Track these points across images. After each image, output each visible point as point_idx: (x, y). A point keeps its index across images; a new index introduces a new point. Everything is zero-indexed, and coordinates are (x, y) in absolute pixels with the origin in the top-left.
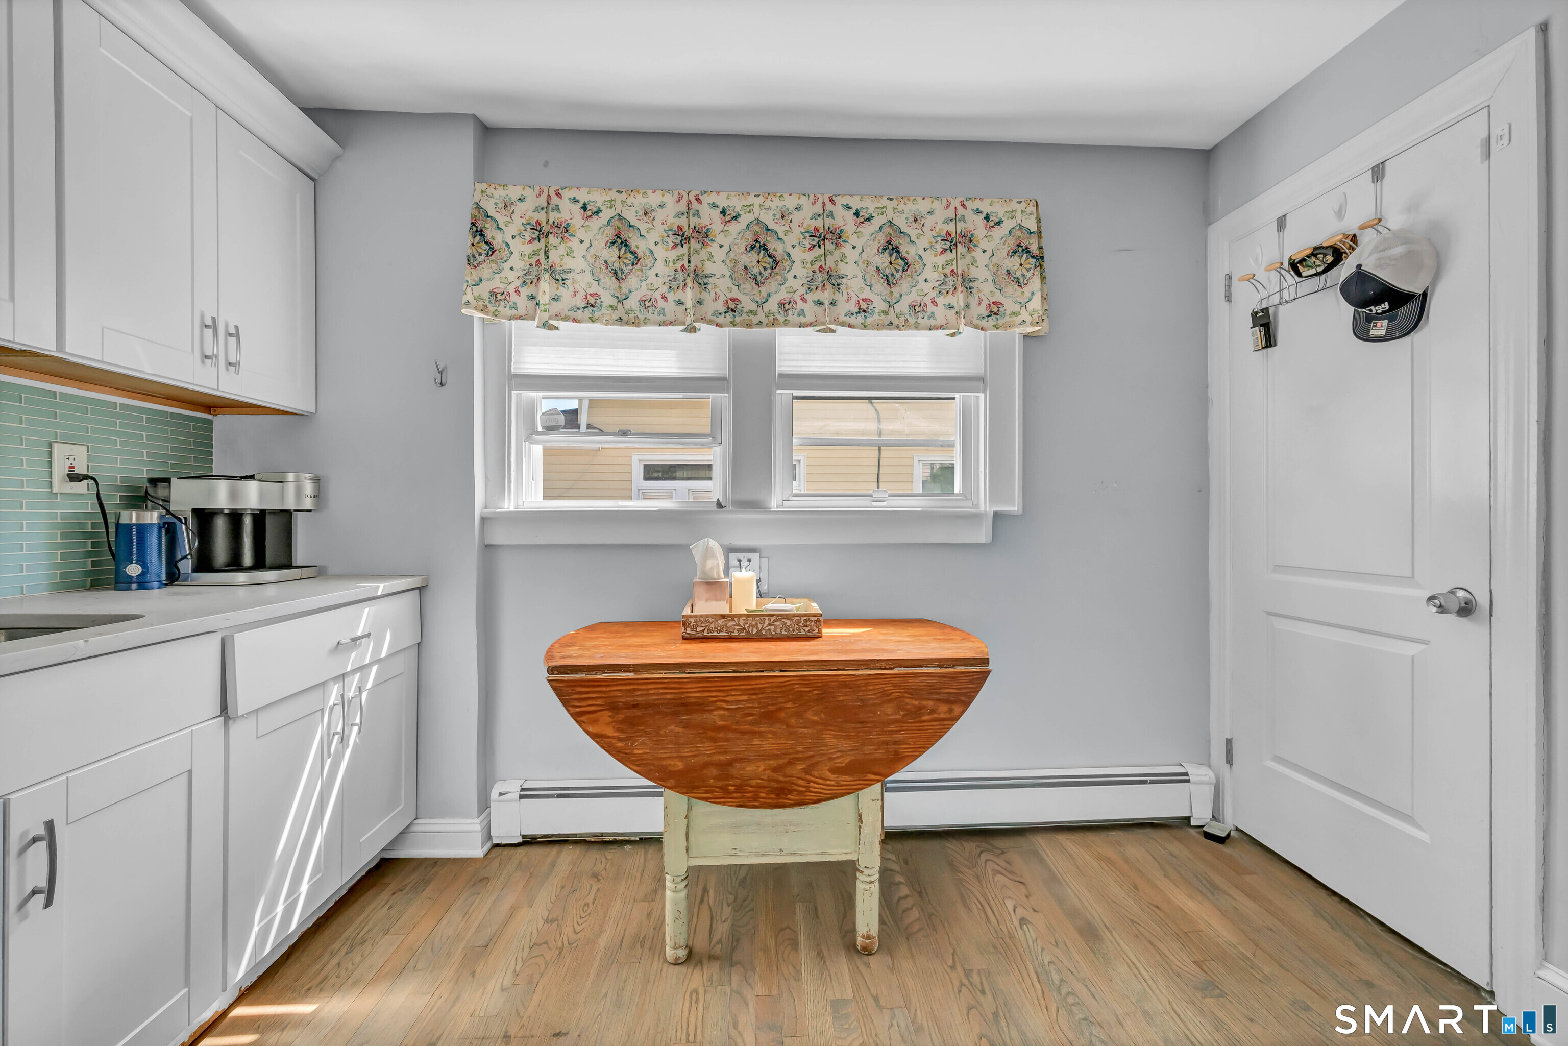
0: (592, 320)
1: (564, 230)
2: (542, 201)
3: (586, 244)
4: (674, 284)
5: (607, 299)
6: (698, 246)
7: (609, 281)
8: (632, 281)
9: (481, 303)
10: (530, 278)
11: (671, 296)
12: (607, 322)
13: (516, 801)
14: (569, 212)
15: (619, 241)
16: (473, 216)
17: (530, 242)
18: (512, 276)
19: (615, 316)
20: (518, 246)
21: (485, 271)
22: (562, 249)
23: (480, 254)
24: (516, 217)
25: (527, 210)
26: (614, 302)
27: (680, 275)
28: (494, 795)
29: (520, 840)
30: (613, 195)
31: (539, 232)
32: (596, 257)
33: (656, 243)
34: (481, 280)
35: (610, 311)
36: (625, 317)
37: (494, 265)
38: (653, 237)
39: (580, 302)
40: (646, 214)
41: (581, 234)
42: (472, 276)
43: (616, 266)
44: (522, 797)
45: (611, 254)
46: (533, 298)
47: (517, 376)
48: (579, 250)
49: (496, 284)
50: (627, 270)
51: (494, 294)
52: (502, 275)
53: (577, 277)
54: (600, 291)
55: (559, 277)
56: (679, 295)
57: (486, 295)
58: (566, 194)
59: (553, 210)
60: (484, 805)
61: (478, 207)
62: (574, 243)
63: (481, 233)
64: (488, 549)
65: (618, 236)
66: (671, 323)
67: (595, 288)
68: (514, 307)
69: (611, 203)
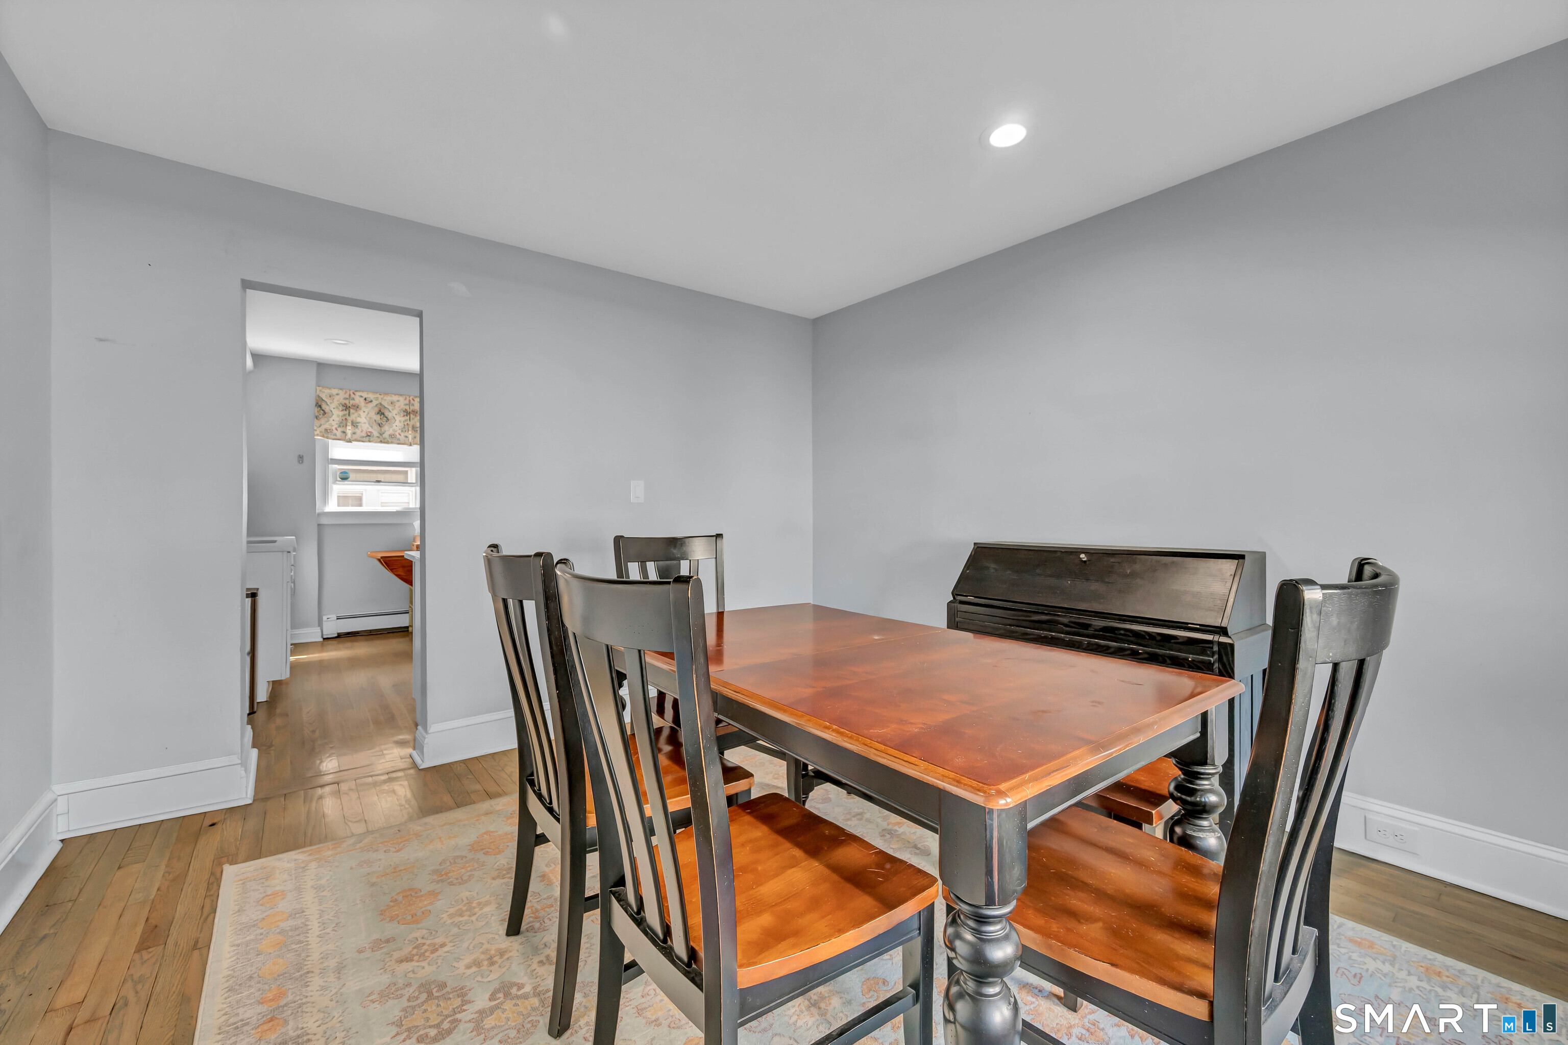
0: (370, 441)
1: (357, 407)
2: (347, 396)
3: (366, 413)
4: (404, 430)
5: (376, 434)
6: (414, 417)
7: (376, 427)
8: (386, 428)
9: (322, 434)
10: (343, 424)
11: (403, 434)
12: (376, 442)
13: (334, 620)
14: (358, 400)
15: (381, 413)
16: (317, 400)
17: (342, 411)
18: (334, 423)
19: (379, 440)
20: (336, 412)
21: (323, 421)
22: (356, 415)
23: (320, 415)
24: (335, 401)
25: (341, 397)
26: (378, 435)
27: (406, 427)
28: (325, 618)
29: (336, 635)
30: (378, 395)
31: (346, 407)
32: (370, 418)
33: (396, 414)
34: (321, 425)
35: (377, 438)
36: (383, 441)
37: (326, 419)
38: (395, 412)
39: (364, 434)
40: (392, 403)
41: (364, 409)
42: (317, 423)
43: (379, 422)
44: (337, 619)
45: (378, 417)
46: (344, 432)
47: (331, 459)
48: (363, 415)
49: (327, 426)
50: (384, 423)
51: (326, 430)
52: (329, 422)
53: (363, 425)
54: (372, 431)
55: (355, 424)
56: (406, 434)
57: (323, 431)
58: (358, 394)
59: (352, 400)
60: (320, 624)
61: (319, 396)
62: (361, 412)
63: (320, 406)
64: (320, 526)
65: (380, 411)
66: (403, 444)
67: (370, 429)
68: (335, 435)
69: (377, 399)
